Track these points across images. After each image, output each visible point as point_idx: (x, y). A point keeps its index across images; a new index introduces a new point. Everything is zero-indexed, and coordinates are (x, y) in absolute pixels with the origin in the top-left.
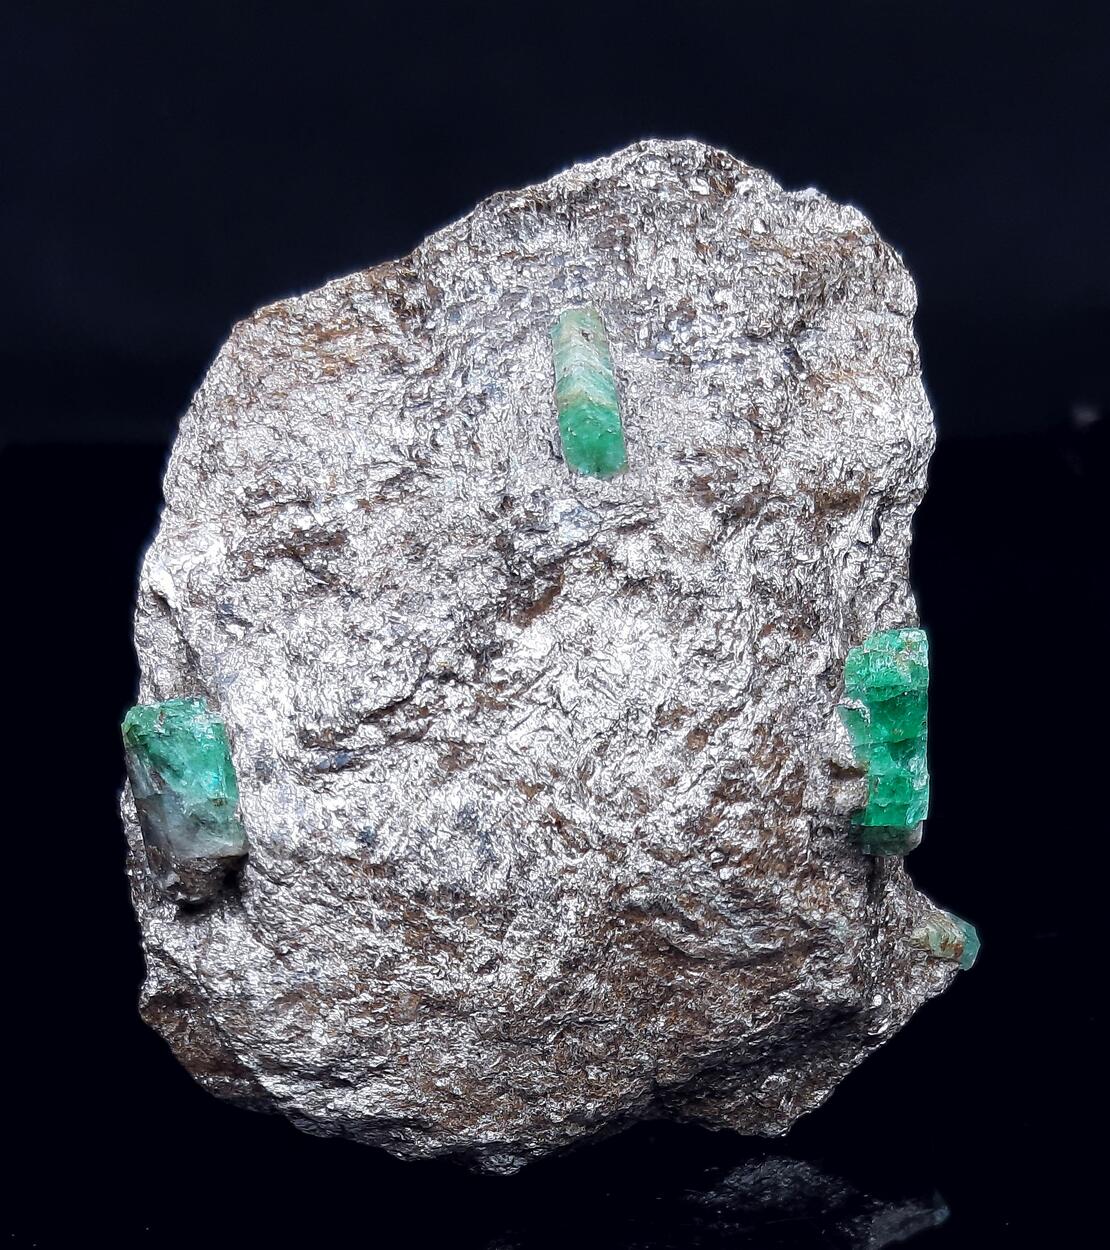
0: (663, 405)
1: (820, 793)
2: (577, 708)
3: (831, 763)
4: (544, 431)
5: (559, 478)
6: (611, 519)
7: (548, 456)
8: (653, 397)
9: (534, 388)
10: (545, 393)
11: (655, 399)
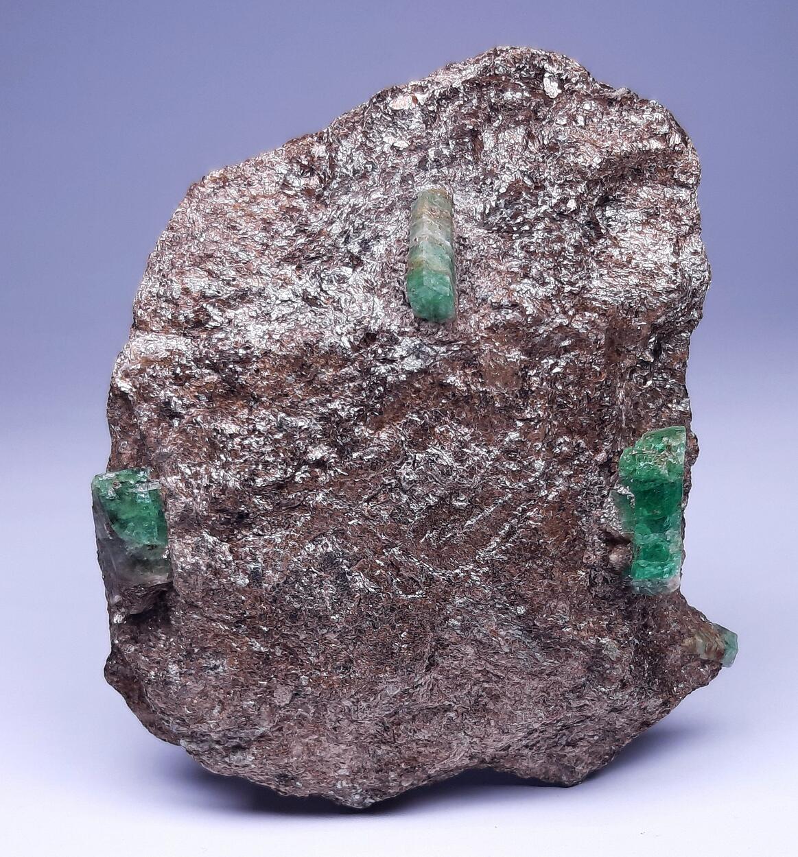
0: (489, 266)
1: (598, 553)
2: (413, 488)
3: (605, 532)
4: (399, 284)
5: (407, 320)
6: (444, 352)
7: (401, 302)
8: (482, 259)
9: (394, 251)
10: (402, 255)
11: (484, 261)
